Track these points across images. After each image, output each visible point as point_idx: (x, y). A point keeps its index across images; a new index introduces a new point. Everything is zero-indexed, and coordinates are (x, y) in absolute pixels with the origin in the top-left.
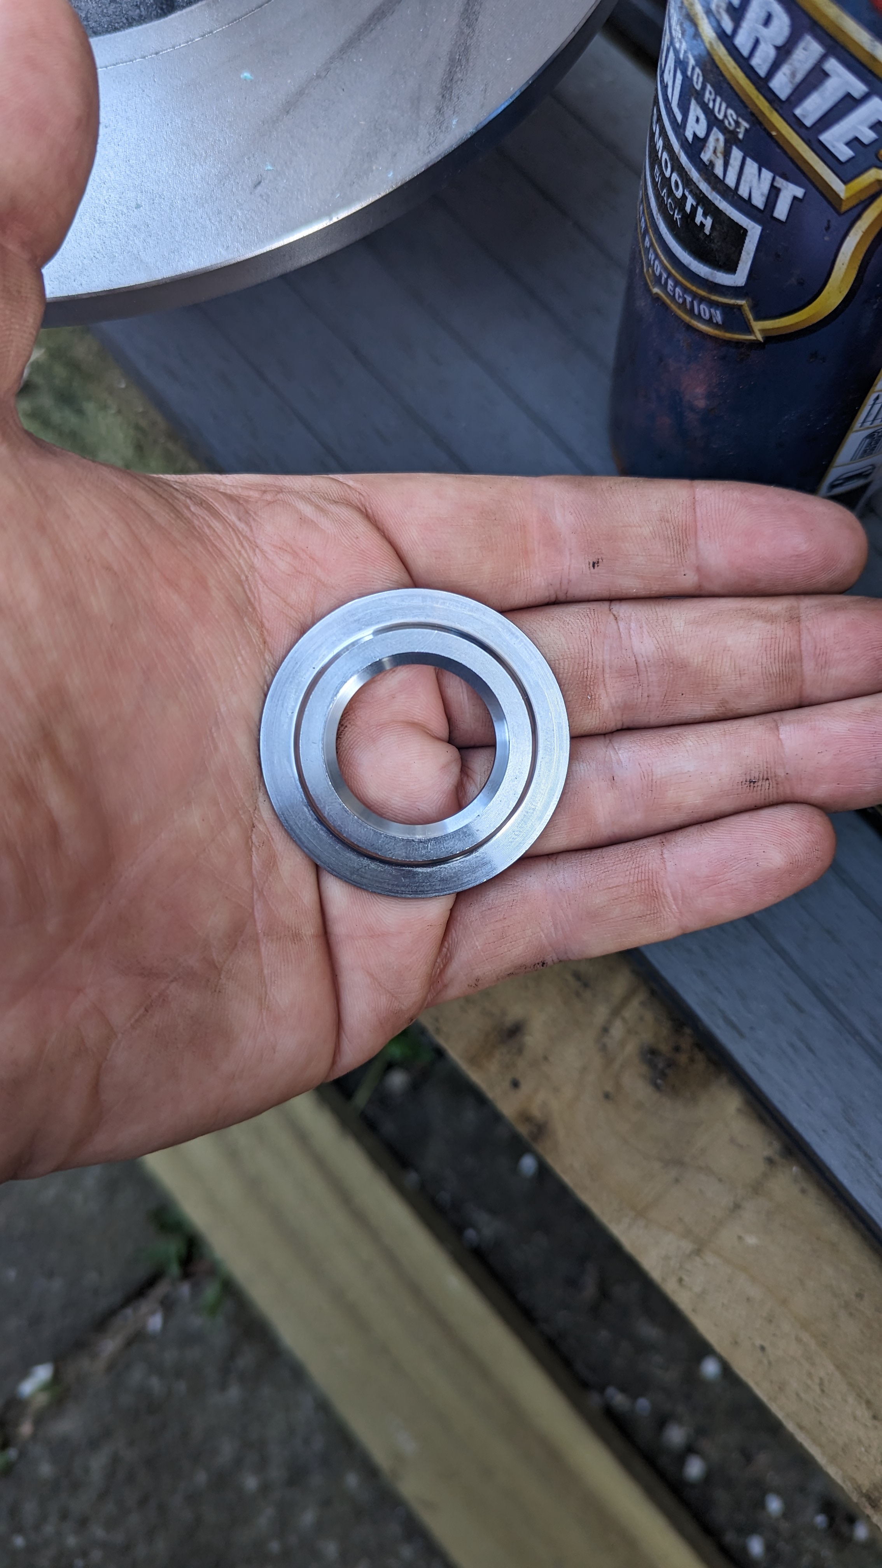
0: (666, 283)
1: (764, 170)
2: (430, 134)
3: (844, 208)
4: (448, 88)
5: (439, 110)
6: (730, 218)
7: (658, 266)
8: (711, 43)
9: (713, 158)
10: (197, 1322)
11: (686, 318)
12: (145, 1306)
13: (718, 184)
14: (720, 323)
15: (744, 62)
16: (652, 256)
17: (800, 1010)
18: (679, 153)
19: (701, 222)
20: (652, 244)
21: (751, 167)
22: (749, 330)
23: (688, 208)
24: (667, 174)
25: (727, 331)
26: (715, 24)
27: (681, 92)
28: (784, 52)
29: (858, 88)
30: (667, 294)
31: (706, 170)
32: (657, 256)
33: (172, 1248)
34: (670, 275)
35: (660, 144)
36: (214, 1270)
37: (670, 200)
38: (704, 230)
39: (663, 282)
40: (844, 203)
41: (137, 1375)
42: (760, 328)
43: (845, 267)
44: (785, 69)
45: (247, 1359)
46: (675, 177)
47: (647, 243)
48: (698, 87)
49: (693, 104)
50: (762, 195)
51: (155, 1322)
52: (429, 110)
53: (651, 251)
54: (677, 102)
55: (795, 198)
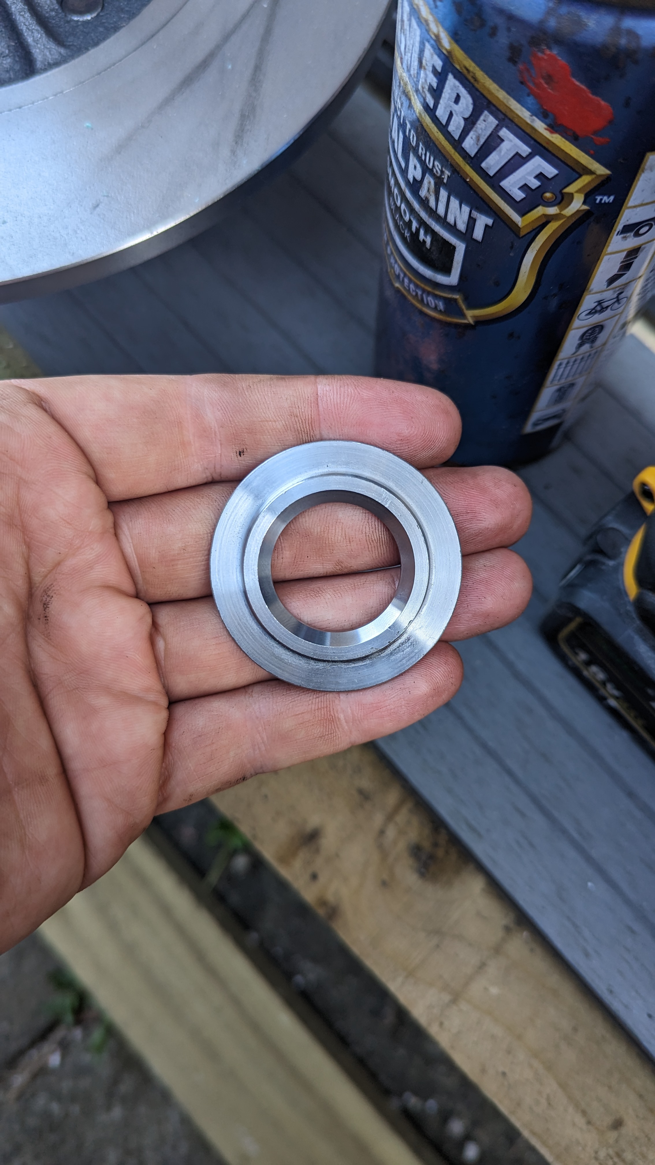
0: (403, 281)
1: (463, 206)
2: (226, 170)
3: (522, 234)
4: (239, 136)
5: (233, 152)
6: (442, 238)
7: (397, 268)
8: (420, 114)
9: (428, 195)
10: (87, 1058)
11: (419, 305)
12: (46, 1047)
13: (433, 213)
14: (443, 310)
15: (443, 128)
16: (392, 261)
17: (523, 815)
18: (405, 190)
19: (423, 240)
20: (392, 253)
21: (454, 203)
22: (463, 316)
23: (414, 229)
24: (398, 204)
25: (448, 316)
26: (422, 100)
27: (403, 147)
28: (470, 122)
29: (525, 150)
30: (404, 288)
31: (424, 203)
32: (396, 262)
33: (66, 1001)
34: (405, 275)
35: (392, 182)
36: (100, 1018)
37: (401, 223)
38: (425, 245)
39: (401, 279)
40: (521, 230)
41: (41, 1101)
42: (471, 315)
43: (527, 274)
44: (472, 134)
45: (126, 1086)
46: (403, 207)
47: (389, 252)
48: (414, 144)
49: (411, 155)
50: (464, 222)
51: (55, 1060)
52: (225, 152)
53: (392, 258)
54: (401, 154)
55: (487, 226)
